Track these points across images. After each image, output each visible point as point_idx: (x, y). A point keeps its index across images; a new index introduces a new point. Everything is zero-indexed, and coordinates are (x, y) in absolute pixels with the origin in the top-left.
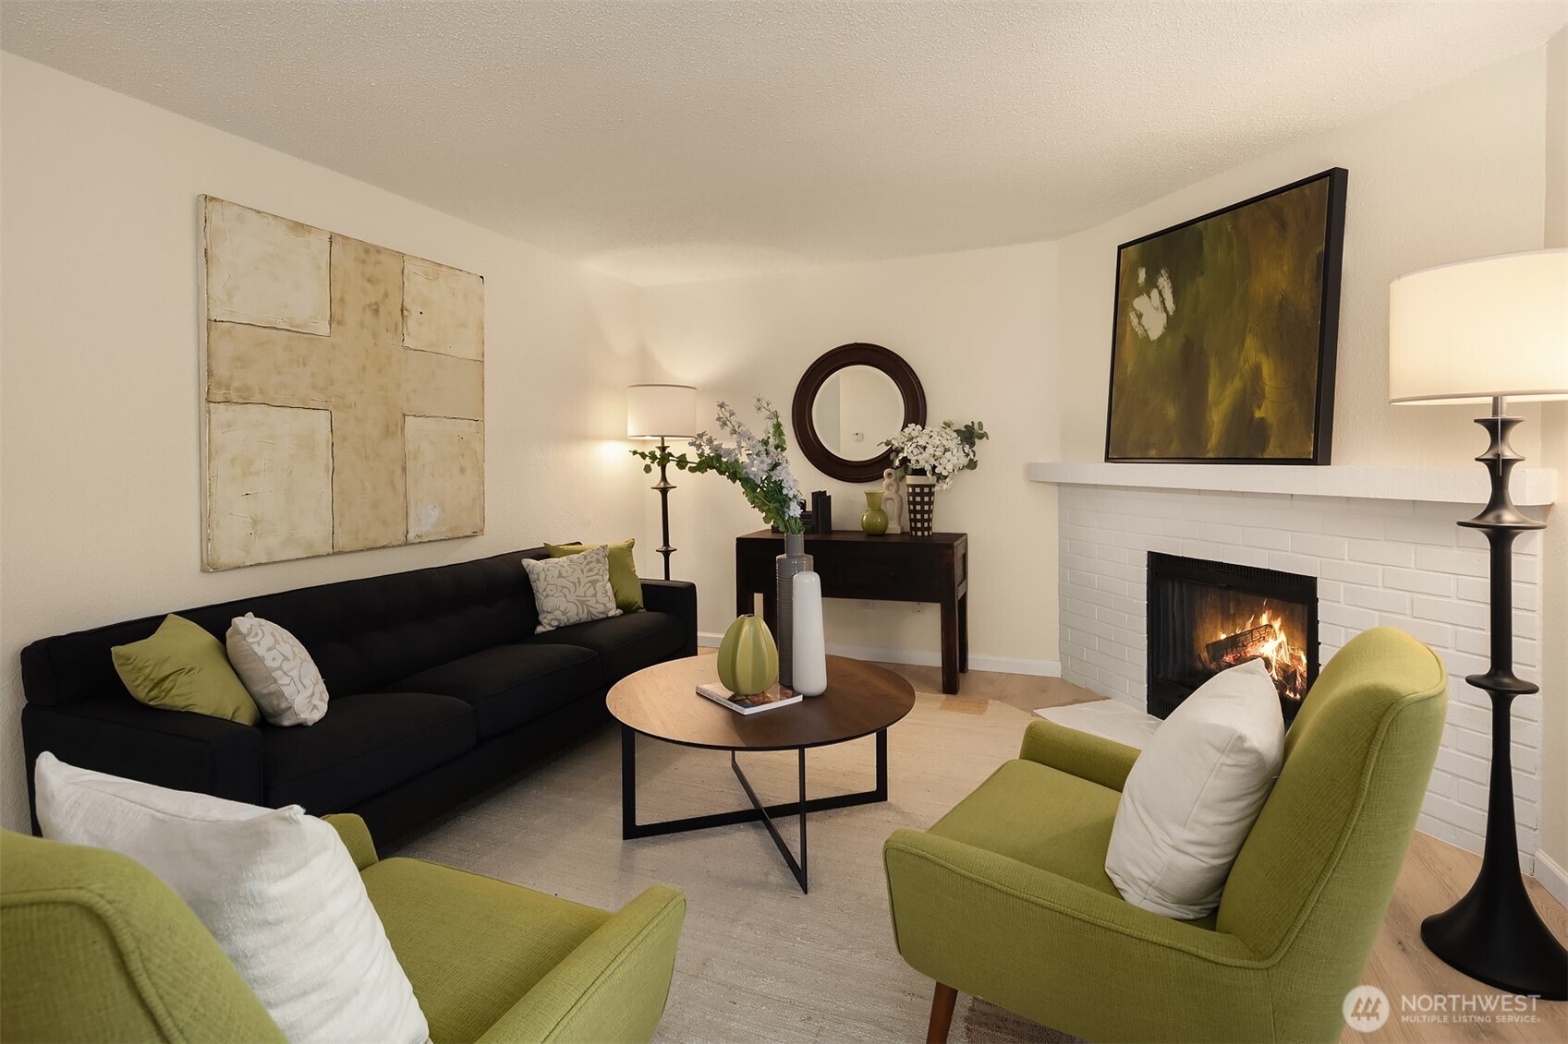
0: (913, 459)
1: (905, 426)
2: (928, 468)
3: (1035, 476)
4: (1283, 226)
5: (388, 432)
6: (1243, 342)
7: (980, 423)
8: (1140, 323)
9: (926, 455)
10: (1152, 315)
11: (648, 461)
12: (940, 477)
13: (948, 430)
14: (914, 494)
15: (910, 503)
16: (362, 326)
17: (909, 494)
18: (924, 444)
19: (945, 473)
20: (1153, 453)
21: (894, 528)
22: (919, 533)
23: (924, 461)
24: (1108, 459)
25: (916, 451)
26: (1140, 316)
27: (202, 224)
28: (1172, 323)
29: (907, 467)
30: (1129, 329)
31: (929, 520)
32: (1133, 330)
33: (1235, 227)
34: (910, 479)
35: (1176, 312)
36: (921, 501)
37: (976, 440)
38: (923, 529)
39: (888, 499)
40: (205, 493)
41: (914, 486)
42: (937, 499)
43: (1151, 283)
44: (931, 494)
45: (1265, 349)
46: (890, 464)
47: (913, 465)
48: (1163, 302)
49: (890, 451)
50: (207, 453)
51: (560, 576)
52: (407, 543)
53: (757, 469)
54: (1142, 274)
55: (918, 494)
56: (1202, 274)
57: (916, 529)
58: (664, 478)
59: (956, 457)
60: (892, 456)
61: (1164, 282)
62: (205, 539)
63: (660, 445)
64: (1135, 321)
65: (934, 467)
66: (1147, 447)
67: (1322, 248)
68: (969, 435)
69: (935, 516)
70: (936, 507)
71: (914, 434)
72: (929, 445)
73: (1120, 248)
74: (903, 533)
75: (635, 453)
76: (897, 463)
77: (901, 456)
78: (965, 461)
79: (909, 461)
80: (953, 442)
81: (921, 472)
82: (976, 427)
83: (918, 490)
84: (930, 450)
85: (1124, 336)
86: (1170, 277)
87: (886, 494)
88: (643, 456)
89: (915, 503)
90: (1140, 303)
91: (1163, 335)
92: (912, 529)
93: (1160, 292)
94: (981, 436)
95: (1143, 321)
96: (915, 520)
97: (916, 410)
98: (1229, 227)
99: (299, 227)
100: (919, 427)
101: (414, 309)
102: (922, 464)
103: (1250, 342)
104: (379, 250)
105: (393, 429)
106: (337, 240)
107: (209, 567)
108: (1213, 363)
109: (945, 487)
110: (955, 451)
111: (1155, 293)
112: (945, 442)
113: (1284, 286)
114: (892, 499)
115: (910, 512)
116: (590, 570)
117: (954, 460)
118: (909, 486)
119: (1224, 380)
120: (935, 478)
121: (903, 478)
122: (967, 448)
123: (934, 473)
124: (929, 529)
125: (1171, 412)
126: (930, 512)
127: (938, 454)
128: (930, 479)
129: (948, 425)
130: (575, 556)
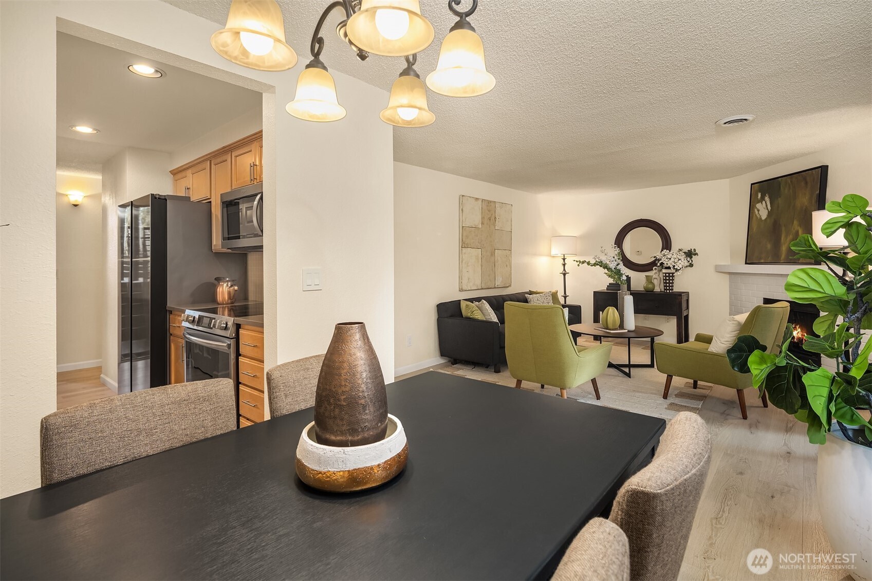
0: (665, 263)
1: (662, 250)
2: (671, 266)
3: (719, 270)
4: (806, 183)
5: (492, 255)
6: (793, 223)
7: (695, 250)
8: (758, 213)
9: (671, 261)
10: (763, 210)
11: (578, 263)
12: (677, 270)
13: (681, 252)
14: (666, 276)
15: (664, 280)
16: (487, 224)
17: (664, 276)
18: (670, 257)
19: (679, 268)
20: (762, 261)
21: (657, 289)
22: (668, 291)
23: (670, 263)
24: (746, 263)
25: (666, 260)
26: (758, 210)
27: (461, 204)
28: (770, 214)
29: (663, 266)
30: (754, 215)
31: (672, 286)
32: (756, 215)
33: (791, 182)
34: (664, 271)
35: (771, 210)
36: (669, 279)
37: (693, 256)
38: (669, 290)
39: (655, 278)
40: (460, 271)
41: (666, 273)
42: (675, 278)
43: (763, 199)
44: (673, 276)
45: (800, 225)
46: (656, 265)
47: (665, 265)
48: (767, 206)
49: (656, 260)
50: (461, 260)
51: (538, 300)
52: (495, 288)
53: (612, 266)
54: (760, 195)
55: (667, 276)
56: (780, 197)
57: (667, 290)
58: (564, 270)
59: (684, 262)
60: (656, 262)
61: (767, 198)
62: (460, 283)
63: (563, 258)
64: (757, 212)
65: (674, 266)
66: (761, 259)
67: (818, 192)
68: (690, 254)
69: (675, 285)
70: (675, 282)
71: (666, 254)
72: (673, 258)
73: (752, 184)
74: (661, 291)
75: (574, 261)
76: (659, 264)
77: (660, 262)
78: (688, 264)
79: (664, 264)
80: (683, 257)
81: (669, 268)
82: (693, 251)
83: (667, 275)
84: (672, 260)
85: (753, 218)
86: (769, 197)
87: (654, 276)
88: (577, 261)
89: (666, 280)
90: (759, 206)
91: (766, 218)
92: (665, 289)
93: (766, 202)
94: (696, 254)
95: (760, 212)
96: (666, 286)
97: (667, 244)
98: (789, 181)
99: (477, 199)
100: (668, 251)
101: (497, 217)
102: (669, 265)
103: (795, 222)
104: (491, 202)
105: (493, 254)
106: (483, 201)
107: (461, 290)
108: (783, 229)
109: (679, 273)
110: (683, 260)
111: (764, 202)
112: (679, 257)
113: (806, 204)
114: (656, 278)
115: (664, 283)
116: (547, 299)
117: (682, 263)
118: (663, 273)
119: (786, 237)
120: (675, 270)
121: (661, 270)
122: (689, 259)
123: (674, 269)
124: (672, 290)
125: (769, 246)
126: (673, 283)
127: (675, 261)
128: (672, 271)
129: (680, 250)
130: (541, 294)
